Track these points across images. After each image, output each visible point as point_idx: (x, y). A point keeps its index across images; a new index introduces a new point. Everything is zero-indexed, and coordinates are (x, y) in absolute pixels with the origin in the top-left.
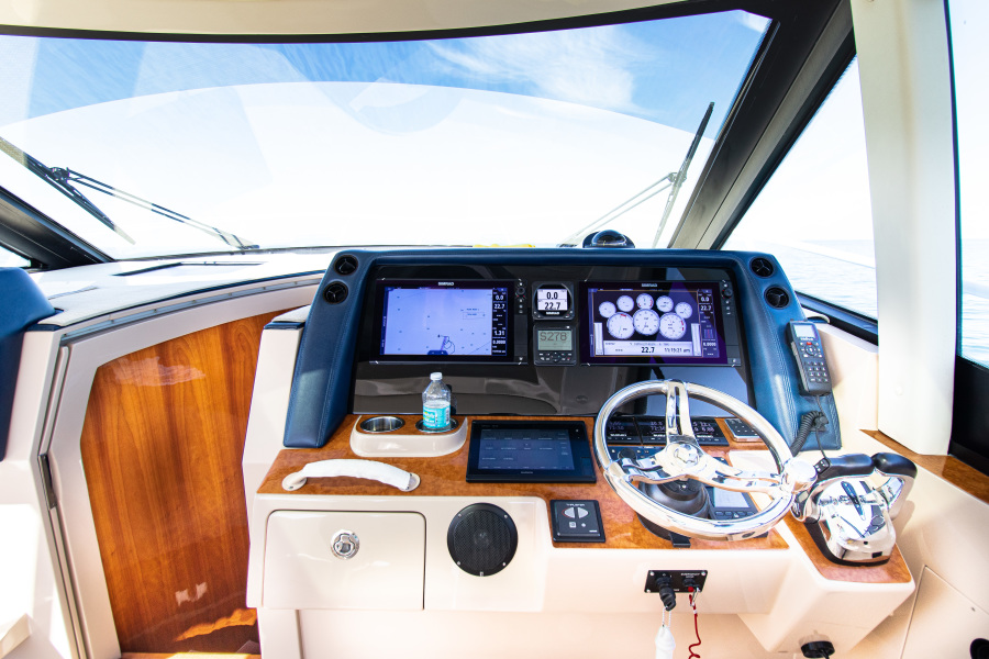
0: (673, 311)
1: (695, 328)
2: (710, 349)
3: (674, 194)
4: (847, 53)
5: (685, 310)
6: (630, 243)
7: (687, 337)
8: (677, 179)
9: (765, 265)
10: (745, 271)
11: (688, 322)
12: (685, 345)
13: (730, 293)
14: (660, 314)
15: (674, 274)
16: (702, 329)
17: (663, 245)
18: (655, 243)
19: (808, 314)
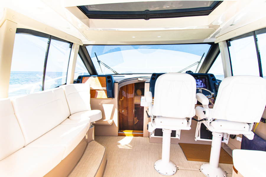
0: (199, 81)
1: (202, 84)
2: (204, 86)
3: (199, 65)
4: (219, 52)
5: (201, 81)
6: (193, 72)
7: (201, 85)
8: (199, 62)
9: (212, 75)
10: (209, 76)
11: (201, 83)
12: (201, 86)
13: (207, 79)
14: (197, 82)
15: (199, 77)
16: (203, 84)
17: (197, 72)
18: (196, 72)
19: (218, 82)
